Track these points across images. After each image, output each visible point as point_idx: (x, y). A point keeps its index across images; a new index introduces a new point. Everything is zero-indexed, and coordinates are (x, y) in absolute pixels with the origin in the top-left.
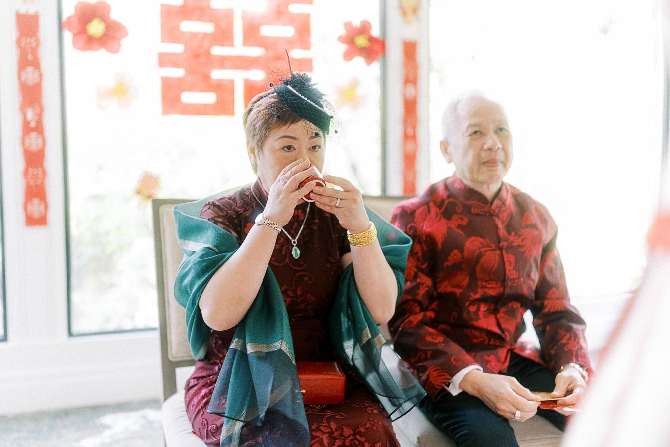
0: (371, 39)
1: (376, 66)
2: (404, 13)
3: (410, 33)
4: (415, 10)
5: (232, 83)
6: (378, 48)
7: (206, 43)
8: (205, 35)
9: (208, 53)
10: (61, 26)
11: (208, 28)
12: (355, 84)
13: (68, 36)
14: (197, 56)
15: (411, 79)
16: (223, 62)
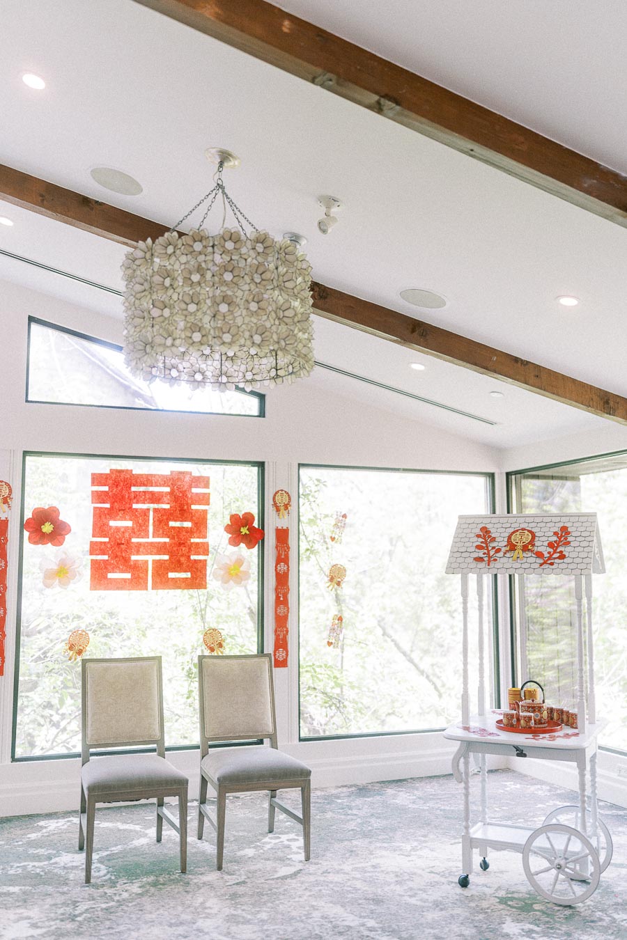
0: (251, 529)
1: (255, 550)
2: (278, 510)
3: (282, 524)
4: (286, 507)
5: (146, 562)
6: (258, 536)
7: (127, 535)
8: (127, 528)
9: (128, 542)
10: (23, 526)
11: (129, 524)
12: (240, 562)
13: (26, 534)
14: (119, 544)
15: (283, 558)
16: (138, 549)
